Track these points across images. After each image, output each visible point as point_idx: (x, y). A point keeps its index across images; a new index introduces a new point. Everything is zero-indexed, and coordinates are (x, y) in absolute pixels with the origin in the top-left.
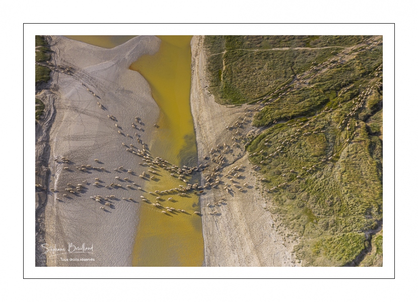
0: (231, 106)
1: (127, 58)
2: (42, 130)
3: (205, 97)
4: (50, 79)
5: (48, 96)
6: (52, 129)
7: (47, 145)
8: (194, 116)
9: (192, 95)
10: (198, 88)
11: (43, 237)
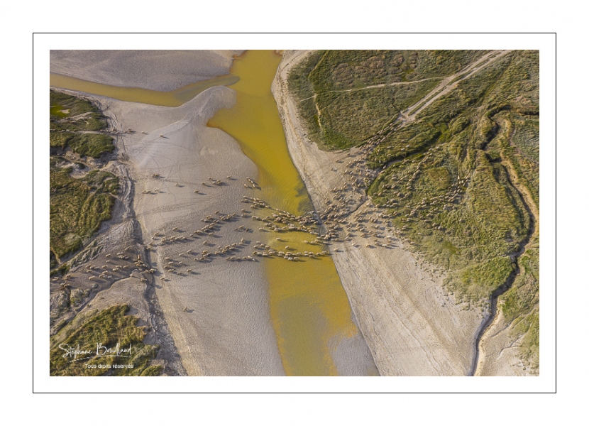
0: (338, 151)
1: (201, 115)
2: (124, 206)
3: (306, 145)
4: (114, 148)
5: (118, 167)
6: (135, 203)
7: (135, 221)
8: (298, 167)
9: (289, 146)
10: (296, 138)
11: (163, 318)
